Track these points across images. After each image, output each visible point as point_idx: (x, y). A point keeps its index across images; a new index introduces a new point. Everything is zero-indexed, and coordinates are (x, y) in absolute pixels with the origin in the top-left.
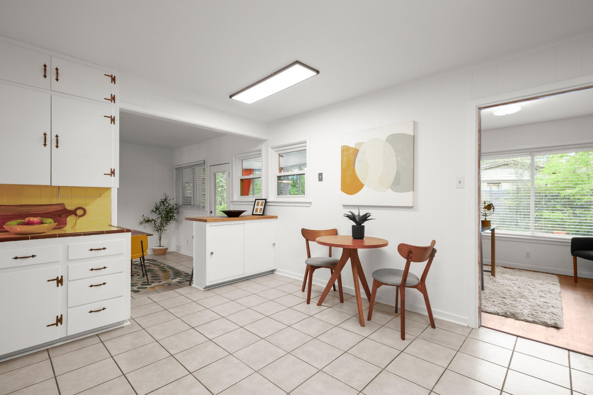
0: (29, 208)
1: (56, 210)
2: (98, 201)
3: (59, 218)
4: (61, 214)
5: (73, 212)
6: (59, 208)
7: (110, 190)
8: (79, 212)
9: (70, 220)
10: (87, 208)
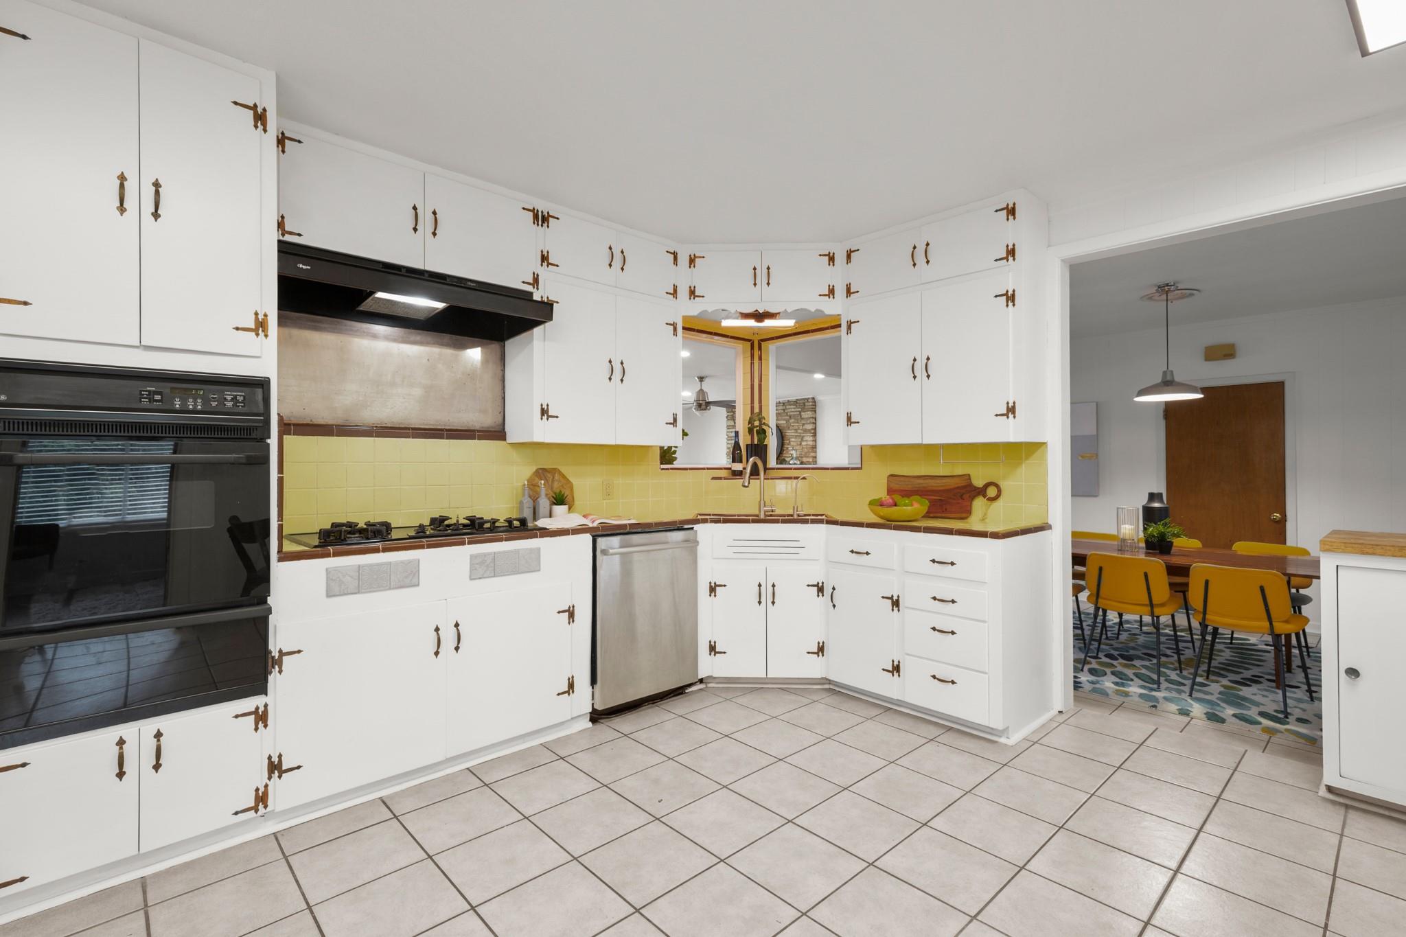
0: (927, 481)
1: (956, 486)
2: (1023, 469)
3: (960, 501)
4: (964, 494)
5: (982, 492)
6: (961, 483)
7: (1044, 445)
8: (992, 492)
9: (979, 504)
10: (1003, 484)
